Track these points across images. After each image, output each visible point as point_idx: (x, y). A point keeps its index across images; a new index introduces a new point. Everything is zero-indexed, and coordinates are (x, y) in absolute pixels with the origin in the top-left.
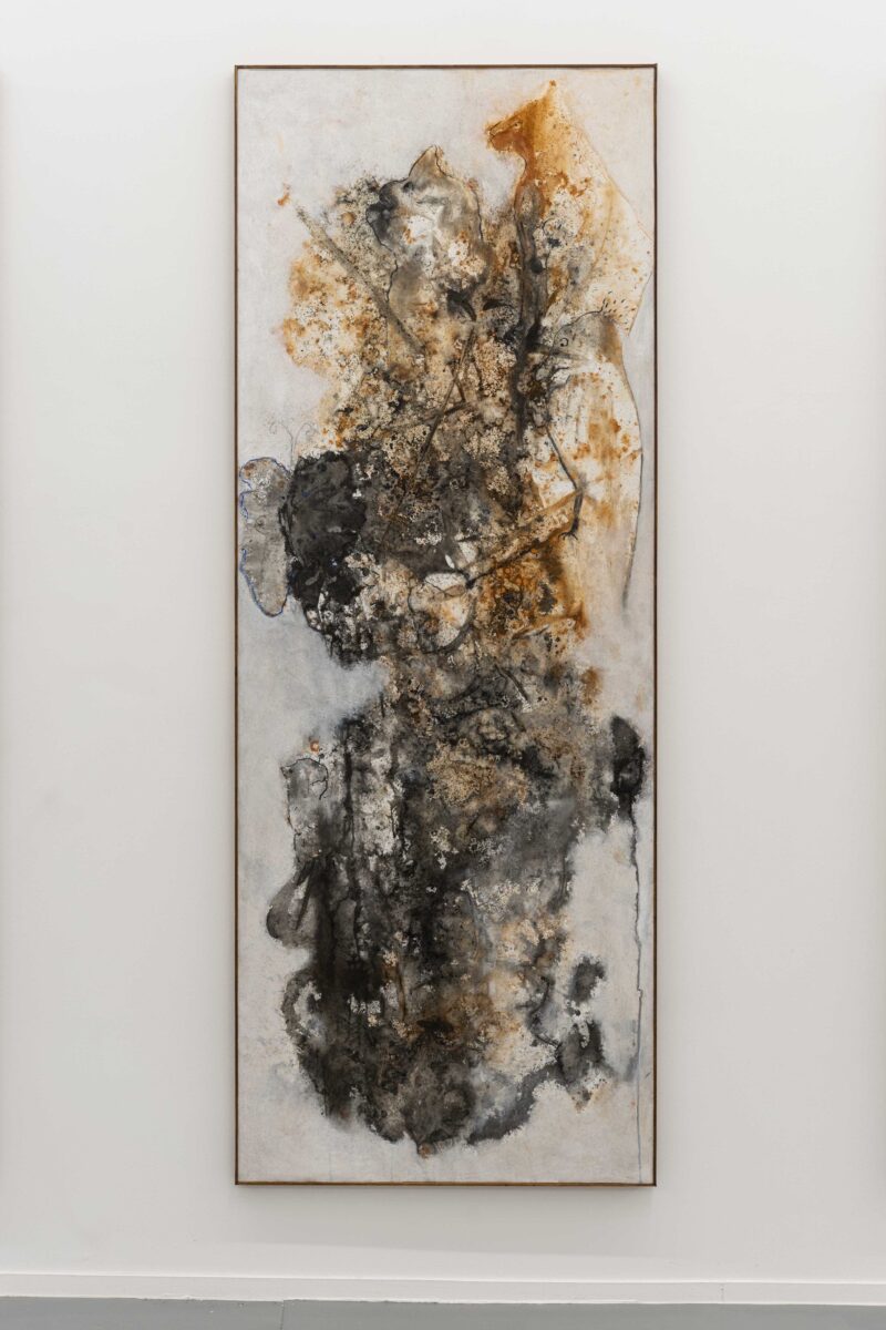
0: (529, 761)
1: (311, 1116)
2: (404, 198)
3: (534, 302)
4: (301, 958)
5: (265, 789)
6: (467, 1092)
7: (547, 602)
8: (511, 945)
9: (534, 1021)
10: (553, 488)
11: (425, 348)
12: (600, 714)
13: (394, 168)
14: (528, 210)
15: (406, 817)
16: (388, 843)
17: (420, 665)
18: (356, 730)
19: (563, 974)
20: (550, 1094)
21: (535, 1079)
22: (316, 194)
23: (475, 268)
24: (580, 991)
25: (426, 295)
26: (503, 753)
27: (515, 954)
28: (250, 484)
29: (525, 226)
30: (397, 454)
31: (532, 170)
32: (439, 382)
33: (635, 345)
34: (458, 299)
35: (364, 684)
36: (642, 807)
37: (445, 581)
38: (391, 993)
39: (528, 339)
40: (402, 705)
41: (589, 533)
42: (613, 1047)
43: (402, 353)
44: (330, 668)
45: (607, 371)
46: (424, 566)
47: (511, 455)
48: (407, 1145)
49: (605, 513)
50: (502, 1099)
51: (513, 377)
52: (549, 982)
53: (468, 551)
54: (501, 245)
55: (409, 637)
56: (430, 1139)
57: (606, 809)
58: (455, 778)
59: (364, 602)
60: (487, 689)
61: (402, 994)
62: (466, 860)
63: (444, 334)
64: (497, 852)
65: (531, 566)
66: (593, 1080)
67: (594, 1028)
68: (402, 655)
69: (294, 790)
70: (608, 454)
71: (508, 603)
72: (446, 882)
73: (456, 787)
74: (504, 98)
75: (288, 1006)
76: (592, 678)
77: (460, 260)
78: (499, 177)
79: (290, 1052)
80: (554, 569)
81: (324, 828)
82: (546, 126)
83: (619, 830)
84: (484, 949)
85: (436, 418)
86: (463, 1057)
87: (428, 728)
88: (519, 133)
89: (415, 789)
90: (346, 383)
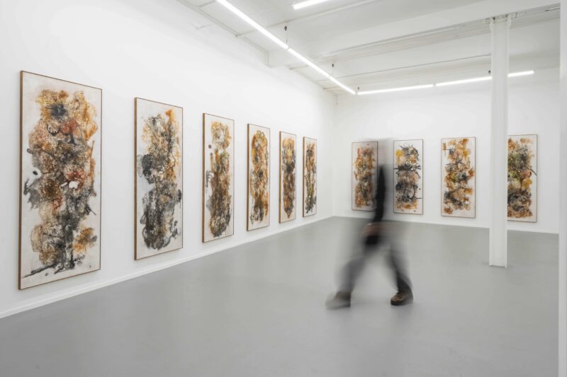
0: (170, 196)
1: (146, 247)
2: (157, 120)
3: (170, 136)
4: (144, 226)
5: (140, 203)
6: (163, 240)
7: (172, 175)
8: (168, 220)
9: (170, 230)
10: (172, 160)
11: (159, 141)
12: (177, 189)
13: (155, 115)
14: (170, 124)
15: (157, 205)
16: (155, 208)
17: (158, 183)
18: (151, 193)
19: (173, 223)
20: (172, 239)
21: (170, 237)
23: (164, 131)
24: (175, 225)
25: (159, 134)
26: (167, 195)
27: (168, 221)
28: (138, 158)
29: (169, 126)
30: (156, 155)
31: (170, 119)
32: (160, 146)
33: (180, 142)
34: (162, 135)
35: (152, 186)
36: (181, 201)
37: (161, 172)
38: (155, 229)
39: (170, 141)
40: (156, 189)
41: (176, 166)
42: (178, 231)
43: (156, 141)
44: (148, 184)
45: (178, 145)
46: (159, 170)
47: (168, 156)
48: (156, 249)
49: (177, 164)
50: (167, 240)
51: (168, 145)
52: (172, 225)
53: (164, 168)
54: (167, 128)
55: (157, 180)
56: (159, 247)
57: (178, 201)
59: (152, 175)
60: (166, 187)
61: (155, 231)
62: (163, 209)
63: (161, 139)
64: (166, 208)
65: (170, 170)
66: (176, 236)
67: (176, 229)
68: (156, 182)
69: (144, 202)
70: (178, 156)
71: (168, 175)
72: (161, 213)
73: (162, 200)
74: (167, 109)
75: (143, 232)
76: (176, 185)
78: (166, 119)
79: (143, 239)
80: (172, 170)
81: (147, 207)
82: (172, 113)
83: (179, 203)
84: (165, 221)
85: (160, 150)
86: (163, 236)
87: (159, 192)
88: (169, 114)
89: (158, 200)
90: (150, 145)
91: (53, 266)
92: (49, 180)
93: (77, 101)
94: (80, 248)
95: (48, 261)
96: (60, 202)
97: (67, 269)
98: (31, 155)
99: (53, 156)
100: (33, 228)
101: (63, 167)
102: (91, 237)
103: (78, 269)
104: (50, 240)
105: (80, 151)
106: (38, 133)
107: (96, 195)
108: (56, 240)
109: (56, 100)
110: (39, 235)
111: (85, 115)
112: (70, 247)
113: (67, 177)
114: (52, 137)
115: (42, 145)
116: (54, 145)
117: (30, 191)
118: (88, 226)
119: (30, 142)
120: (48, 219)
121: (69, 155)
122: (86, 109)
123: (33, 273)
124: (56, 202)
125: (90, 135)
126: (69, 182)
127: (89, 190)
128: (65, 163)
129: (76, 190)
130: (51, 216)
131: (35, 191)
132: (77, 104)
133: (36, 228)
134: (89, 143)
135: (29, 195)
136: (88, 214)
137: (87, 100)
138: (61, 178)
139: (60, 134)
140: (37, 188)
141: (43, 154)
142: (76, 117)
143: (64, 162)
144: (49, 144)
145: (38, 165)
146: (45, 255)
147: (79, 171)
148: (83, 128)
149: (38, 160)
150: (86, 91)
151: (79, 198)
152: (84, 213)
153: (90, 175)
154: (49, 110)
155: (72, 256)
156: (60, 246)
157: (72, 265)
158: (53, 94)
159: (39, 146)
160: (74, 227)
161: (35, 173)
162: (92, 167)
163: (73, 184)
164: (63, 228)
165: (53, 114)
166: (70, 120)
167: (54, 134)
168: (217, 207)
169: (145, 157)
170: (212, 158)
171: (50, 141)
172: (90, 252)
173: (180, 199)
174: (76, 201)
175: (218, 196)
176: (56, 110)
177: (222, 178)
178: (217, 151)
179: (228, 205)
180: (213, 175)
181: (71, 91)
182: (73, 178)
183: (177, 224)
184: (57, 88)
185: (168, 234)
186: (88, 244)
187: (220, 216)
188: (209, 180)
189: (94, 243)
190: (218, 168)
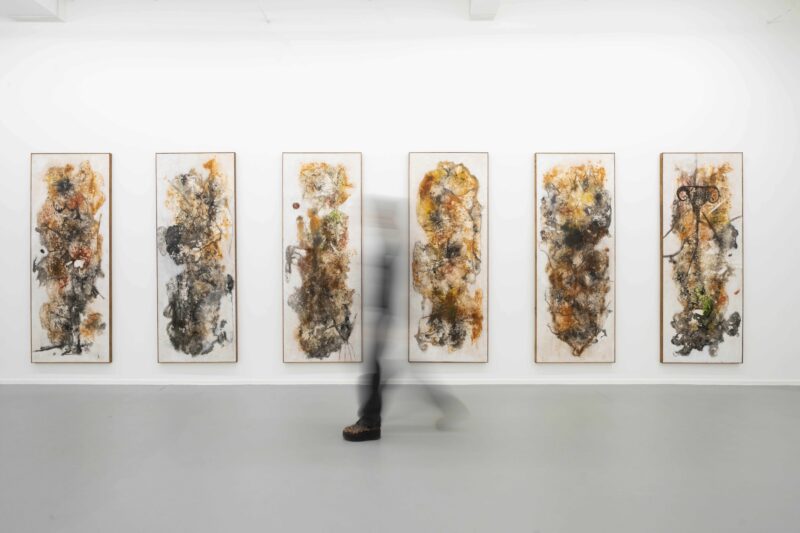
0: (212, 283)
1: (172, 349)
2: (188, 178)
3: (212, 197)
4: (170, 320)
5: (163, 289)
6: (201, 345)
7: (215, 253)
8: (209, 317)
9: (214, 331)
10: (216, 231)
11: (192, 206)
12: (225, 274)
13: (186, 172)
14: (211, 181)
15: (190, 293)
16: (186, 298)
17: (191, 265)
18: (180, 277)
19: (219, 323)
20: (217, 345)
21: (214, 343)
22: (172, 177)
23: (201, 191)
24: (222, 326)
25: (193, 196)
26: (207, 281)
27: (210, 319)
28: (160, 231)
29: (211, 184)
30: (187, 226)
31: (212, 172)
32: (195, 212)
33: (232, 205)
34: (198, 196)
35: (181, 269)
36: (233, 291)
37: (195, 249)
38: (187, 327)
39: (211, 204)
40: (188, 273)
41: (223, 240)
42: (228, 336)
43: (188, 207)
44: (175, 266)
45: (226, 209)
46: (192, 246)
47: (208, 226)
48: (190, 355)
49: (226, 236)
50: (207, 347)
51: (209, 211)
52: (216, 325)
53: (200, 243)
54: (206, 186)
55: (189, 260)
56: (194, 354)
57: (226, 291)
58: (198, 286)
59: (181, 253)
60: (204, 269)
61: (189, 326)
62: (201, 301)
64: (206, 300)
65: (212, 246)
66: (225, 342)
67: (225, 333)
68: (188, 263)
69: (168, 289)
70: (226, 225)
71: (208, 253)
72: (197, 306)
73: (199, 288)
74: (206, 159)
75: (168, 328)
76: (224, 267)
77: (199, 190)
78: (206, 174)
79: (168, 338)
80: (216, 247)
81: (174, 296)
82: (214, 164)
83: (229, 295)
84: (204, 318)
85: (195, 218)
86: (200, 338)
87: (193, 277)
88: (209, 165)
89: (191, 288)
90: (177, 212)
91: (61, 347)
92: (55, 258)
93: (83, 172)
94: (88, 334)
95: (56, 340)
96: (65, 282)
97: (74, 353)
98: (38, 234)
99: (59, 234)
100: (41, 304)
101: (68, 245)
102: (100, 324)
103: (84, 356)
104: (57, 320)
105: (86, 227)
106: (45, 211)
107: (103, 276)
108: (63, 320)
109: (62, 176)
110: (47, 313)
111: (92, 186)
112: (77, 330)
113: (72, 256)
114: (59, 215)
115: (49, 223)
116: (60, 223)
117: (38, 268)
118: (95, 311)
119: (38, 221)
120: (55, 298)
121: (74, 232)
122: (92, 180)
123: (42, 349)
124: (62, 281)
125: (97, 208)
126: (74, 260)
127: (96, 271)
128: (70, 241)
129: (82, 269)
130: (58, 296)
131: (42, 269)
132: (83, 176)
133: (44, 305)
134: (96, 217)
135: (37, 272)
136: (95, 297)
137: (93, 169)
138: (66, 256)
139: (66, 210)
140: (44, 266)
141: (50, 232)
142: (82, 190)
143: (70, 239)
144: (55, 222)
145: (45, 243)
146: (53, 334)
147: (85, 249)
148: (90, 201)
149: (45, 238)
150: (93, 159)
151: (85, 279)
152: (91, 296)
153: (97, 253)
154: (56, 188)
155: (79, 341)
156: (67, 327)
157: (79, 350)
158: (59, 170)
159: (46, 224)
160: (81, 309)
161: (42, 251)
162: (99, 244)
163: (79, 263)
164: (70, 310)
165: (59, 191)
166: (76, 194)
167: (60, 211)
168: (316, 307)
169: (170, 229)
170: (301, 225)
171: (56, 219)
172: (99, 340)
173: (230, 288)
174: (82, 281)
175: (318, 289)
176: (63, 186)
177: (326, 258)
178: (313, 213)
179: (346, 306)
180: (303, 253)
181: (76, 163)
182: (78, 256)
183: (226, 325)
184: (62, 163)
185: (210, 338)
186: (96, 331)
187: (325, 323)
188: (295, 261)
189: (104, 331)
190: (317, 241)
